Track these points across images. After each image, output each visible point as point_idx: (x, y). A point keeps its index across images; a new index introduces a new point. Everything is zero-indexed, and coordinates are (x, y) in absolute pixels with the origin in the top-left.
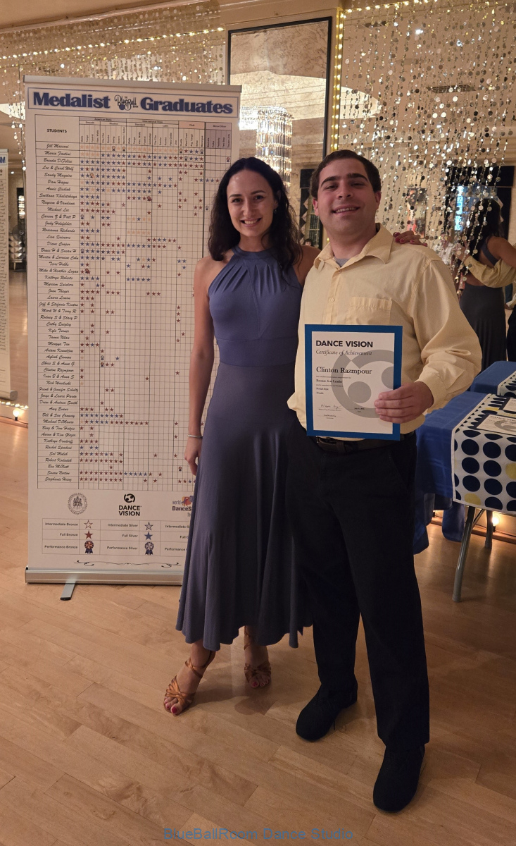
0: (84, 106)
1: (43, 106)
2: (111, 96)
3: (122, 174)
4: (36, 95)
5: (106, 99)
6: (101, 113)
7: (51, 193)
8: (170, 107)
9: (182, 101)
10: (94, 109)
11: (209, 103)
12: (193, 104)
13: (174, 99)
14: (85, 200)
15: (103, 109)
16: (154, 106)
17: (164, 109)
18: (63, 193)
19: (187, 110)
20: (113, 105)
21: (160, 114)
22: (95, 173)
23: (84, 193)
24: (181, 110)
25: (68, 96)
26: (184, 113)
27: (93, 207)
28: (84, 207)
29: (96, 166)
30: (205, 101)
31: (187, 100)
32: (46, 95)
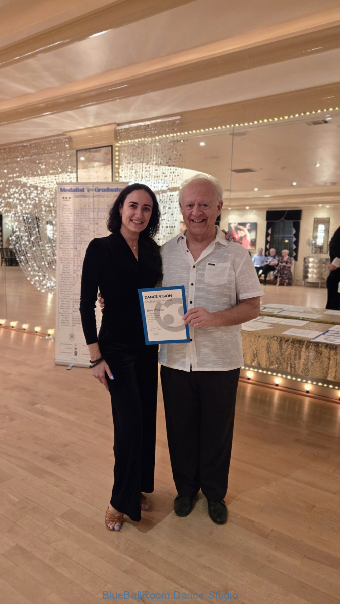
0: (76, 191)
1: (63, 193)
2: (85, 188)
3: (88, 215)
4: (61, 189)
5: (83, 189)
6: (82, 193)
7: (64, 222)
8: (104, 190)
9: (108, 188)
10: (79, 193)
11: (118, 189)
12: (112, 189)
13: (106, 188)
14: (76, 225)
15: (82, 192)
16: (99, 190)
17: (102, 191)
18: (68, 222)
19: (110, 191)
20: (86, 191)
21: (101, 193)
22: (79, 215)
23: (75, 222)
24: (108, 191)
25: (71, 189)
26: (109, 192)
27: (77, 227)
28: (75, 227)
29: (80, 212)
30: (116, 187)
31: (110, 188)
32: (64, 189)
